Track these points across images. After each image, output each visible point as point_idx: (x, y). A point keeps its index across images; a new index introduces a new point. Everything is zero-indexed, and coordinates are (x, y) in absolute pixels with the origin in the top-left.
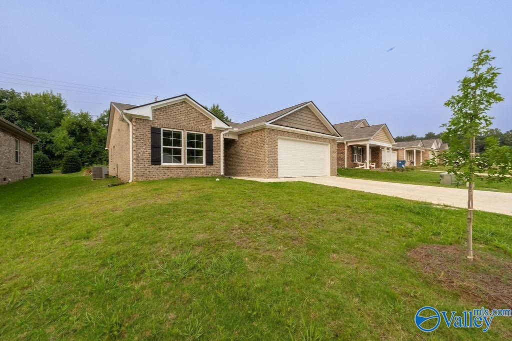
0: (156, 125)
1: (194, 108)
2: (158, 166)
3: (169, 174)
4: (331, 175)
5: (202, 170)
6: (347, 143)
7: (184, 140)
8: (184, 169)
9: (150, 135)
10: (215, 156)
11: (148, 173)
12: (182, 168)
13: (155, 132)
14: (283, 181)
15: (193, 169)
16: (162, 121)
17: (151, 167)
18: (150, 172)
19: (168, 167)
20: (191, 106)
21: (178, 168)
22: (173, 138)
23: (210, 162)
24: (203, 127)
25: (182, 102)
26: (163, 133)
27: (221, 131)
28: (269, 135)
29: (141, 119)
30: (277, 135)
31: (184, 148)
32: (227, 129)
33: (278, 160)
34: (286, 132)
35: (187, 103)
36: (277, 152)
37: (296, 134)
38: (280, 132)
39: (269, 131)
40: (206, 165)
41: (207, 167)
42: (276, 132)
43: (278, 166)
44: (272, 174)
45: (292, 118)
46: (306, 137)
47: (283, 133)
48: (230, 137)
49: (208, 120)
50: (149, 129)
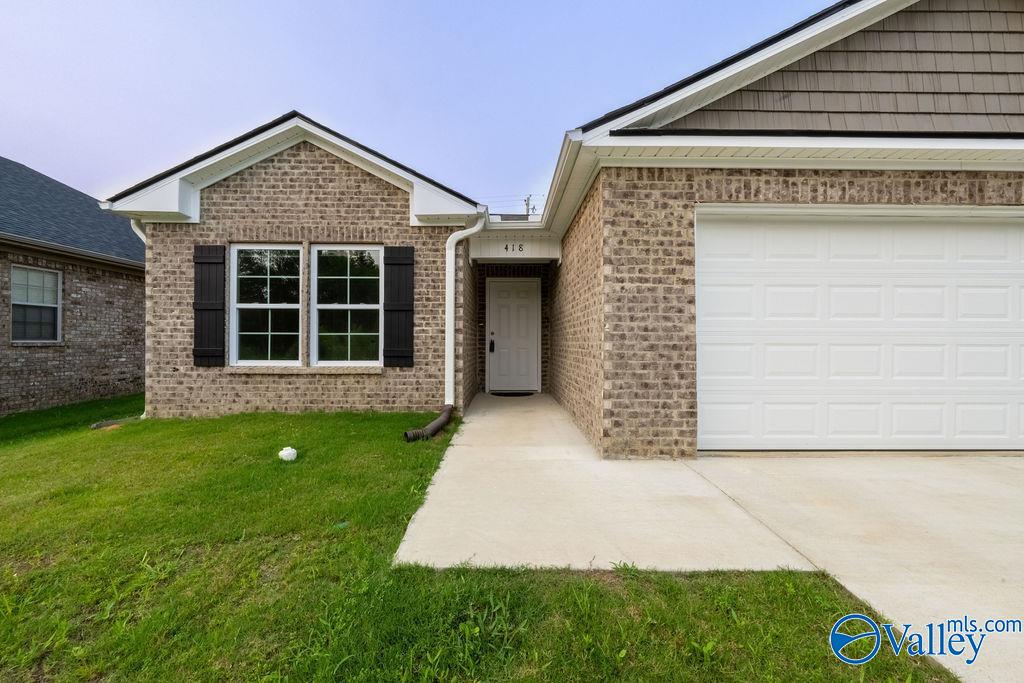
0: (212, 239)
1: (339, 160)
2: (214, 372)
3: (248, 396)
5: (370, 385)
7: (308, 277)
8: (300, 382)
9: (191, 273)
10: (422, 331)
11: (186, 394)
12: (294, 379)
13: (209, 260)
15: (332, 380)
16: (229, 222)
17: (195, 373)
18: (191, 389)
19: (248, 375)
20: (328, 155)
21: (281, 376)
22: (270, 275)
23: (401, 355)
24: (375, 224)
25: (298, 147)
26: (239, 260)
27: (450, 230)
28: (623, 207)
29: (168, 225)
30: (691, 197)
31: (309, 307)
32: (472, 220)
33: (692, 347)
34: (768, 172)
35: (311, 148)
36: (692, 301)
37: (859, 181)
38: (714, 177)
39: (622, 182)
40: (385, 365)
41: (390, 371)
42: (681, 183)
43: (693, 385)
44: (646, 433)
45: (825, 82)
46: (961, 191)
47: (742, 181)
48: (531, 252)
49: (394, 194)
50: (189, 254)
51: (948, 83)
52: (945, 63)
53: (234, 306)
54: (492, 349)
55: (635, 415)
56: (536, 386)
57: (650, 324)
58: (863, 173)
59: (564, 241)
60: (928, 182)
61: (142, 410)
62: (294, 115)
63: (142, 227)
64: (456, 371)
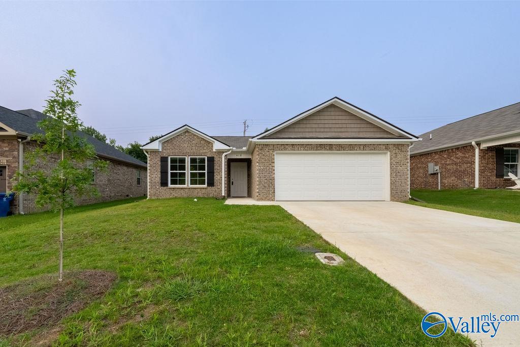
0: (165, 155)
1: (196, 135)
2: (166, 187)
3: (174, 194)
4: (392, 200)
5: (204, 191)
6: (478, 144)
7: (188, 164)
8: (186, 190)
9: (160, 163)
10: (216, 177)
11: (158, 193)
13: (164, 160)
14: (268, 205)
15: (194, 190)
16: (169, 151)
17: (161, 188)
18: (160, 192)
19: (173, 189)
20: (193, 134)
21: (182, 189)
22: (179, 164)
23: (211, 183)
24: (205, 151)
26: (171, 160)
27: (223, 152)
28: (260, 152)
29: (154, 152)
30: (274, 150)
31: (188, 171)
32: (229, 150)
33: (274, 179)
34: (289, 145)
35: (189, 132)
36: (274, 170)
37: (307, 146)
38: (278, 146)
39: (260, 147)
40: (208, 186)
41: (209, 188)
42: (272, 147)
43: (274, 187)
44: (265, 196)
45: (302, 126)
46: (328, 148)
47: (284, 147)
48: (243, 157)
49: (209, 144)
50: (159, 159)
51: (327, 126)
52: (326, 122)
53: (170, 171)
54: (232, 184)
55: (263, 193)
56: (246, 195)
57: (266, 174)
58: (308, 145)
59: (252, 153)
60: (321, 147)
61: (147, 197)
62: (186, 125)
63: (147, 152)
64: (225, 187)
